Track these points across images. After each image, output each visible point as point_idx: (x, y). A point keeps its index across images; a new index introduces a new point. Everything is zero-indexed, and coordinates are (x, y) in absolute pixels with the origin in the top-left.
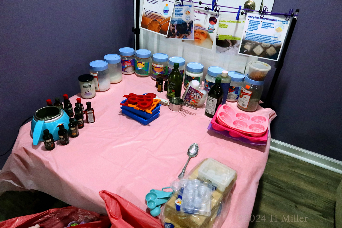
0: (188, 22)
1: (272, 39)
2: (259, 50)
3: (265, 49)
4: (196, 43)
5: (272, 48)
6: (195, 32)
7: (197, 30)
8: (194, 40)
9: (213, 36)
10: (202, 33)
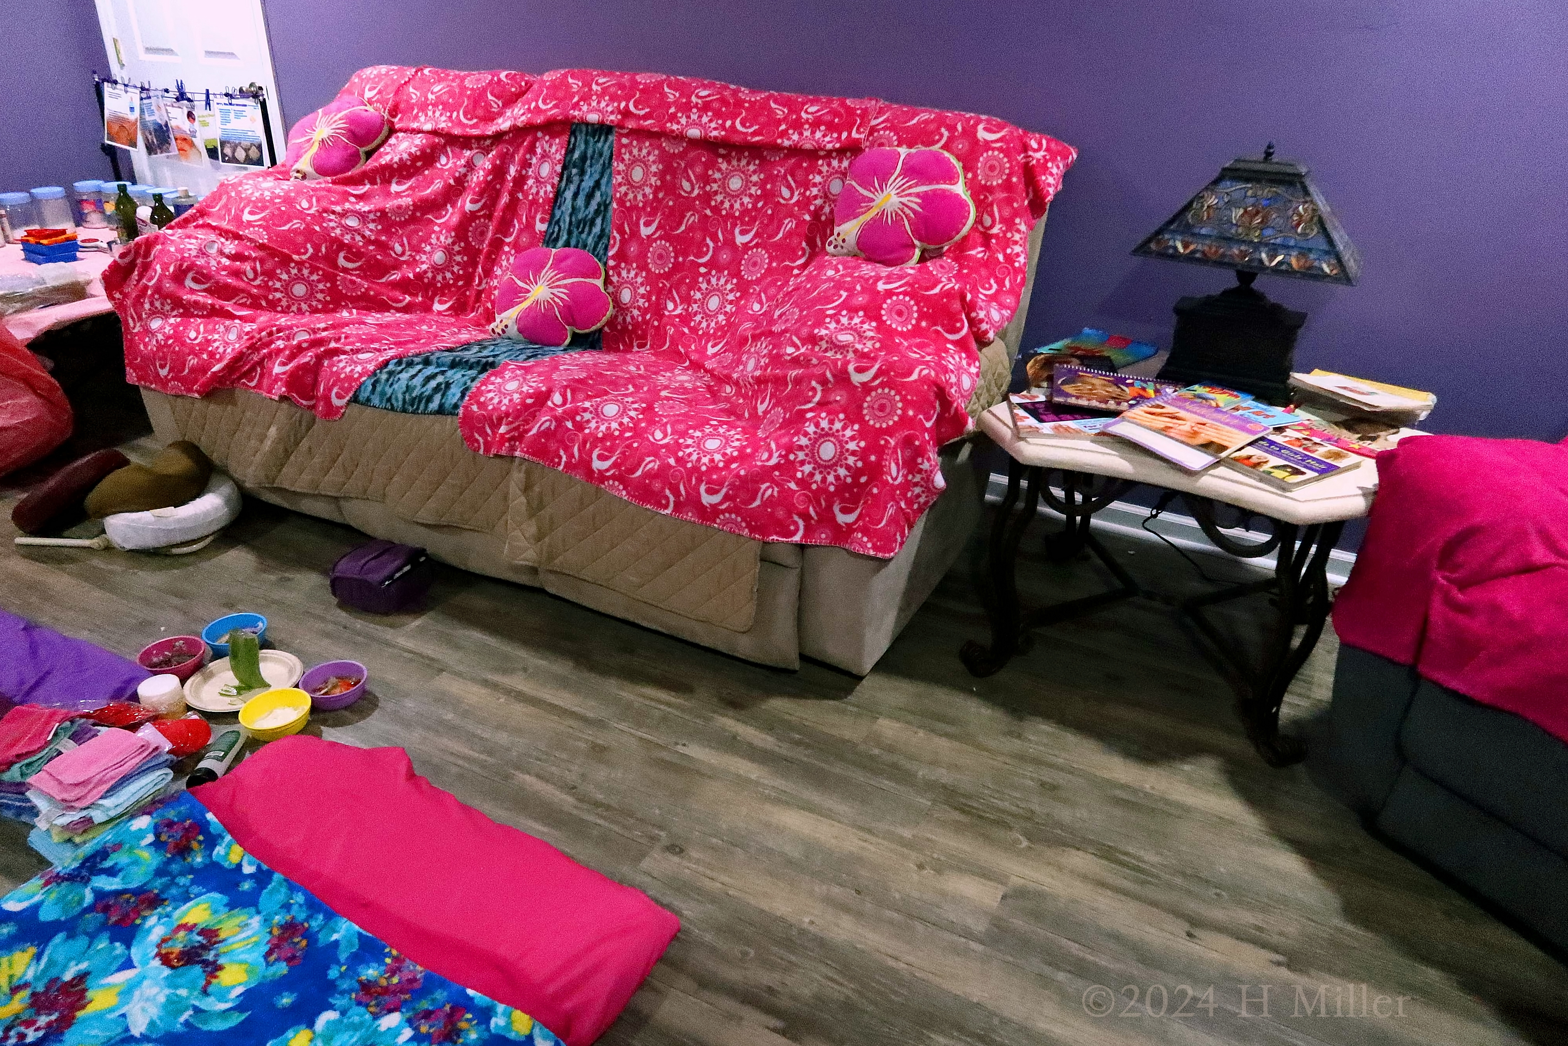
0: (163, 123)
1: (250, 134)
2: (241, 154)
3: (247, 150)
4: (182, 158)
5: (254, 148)
6: (176, 139)
7: (178, 135)
8: (177, 152)
9: (199, 142)
10: (185, 139)
